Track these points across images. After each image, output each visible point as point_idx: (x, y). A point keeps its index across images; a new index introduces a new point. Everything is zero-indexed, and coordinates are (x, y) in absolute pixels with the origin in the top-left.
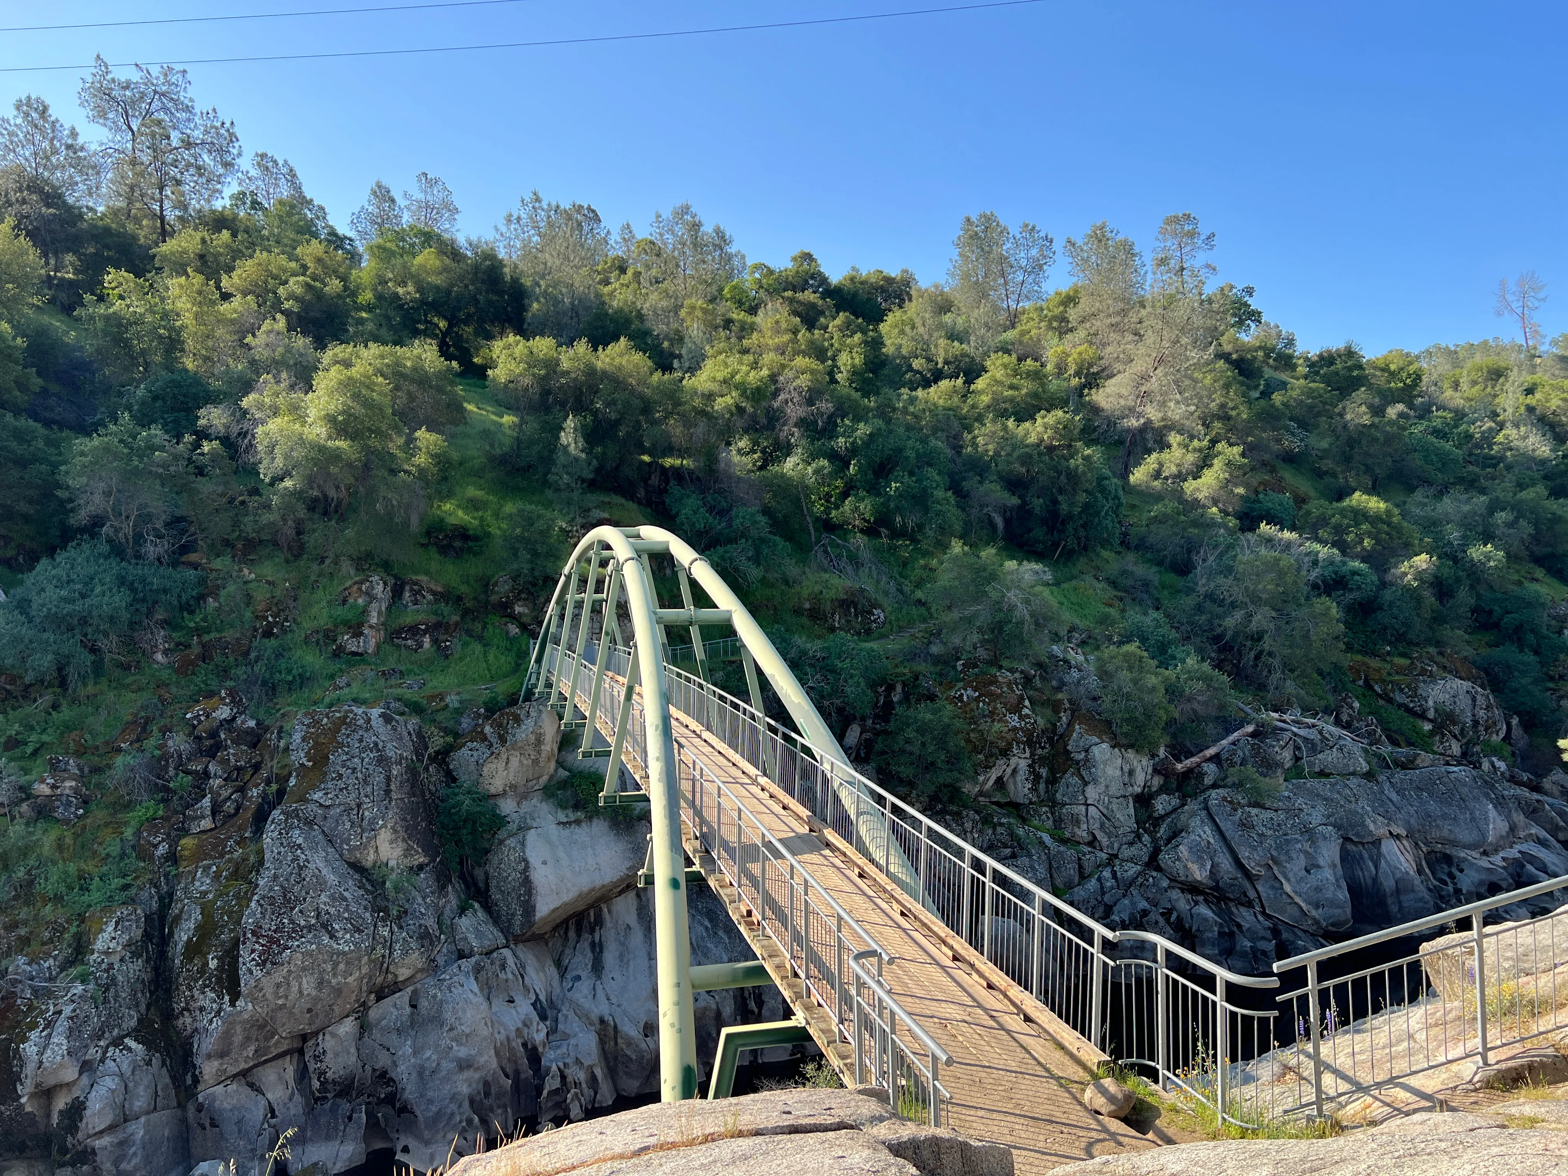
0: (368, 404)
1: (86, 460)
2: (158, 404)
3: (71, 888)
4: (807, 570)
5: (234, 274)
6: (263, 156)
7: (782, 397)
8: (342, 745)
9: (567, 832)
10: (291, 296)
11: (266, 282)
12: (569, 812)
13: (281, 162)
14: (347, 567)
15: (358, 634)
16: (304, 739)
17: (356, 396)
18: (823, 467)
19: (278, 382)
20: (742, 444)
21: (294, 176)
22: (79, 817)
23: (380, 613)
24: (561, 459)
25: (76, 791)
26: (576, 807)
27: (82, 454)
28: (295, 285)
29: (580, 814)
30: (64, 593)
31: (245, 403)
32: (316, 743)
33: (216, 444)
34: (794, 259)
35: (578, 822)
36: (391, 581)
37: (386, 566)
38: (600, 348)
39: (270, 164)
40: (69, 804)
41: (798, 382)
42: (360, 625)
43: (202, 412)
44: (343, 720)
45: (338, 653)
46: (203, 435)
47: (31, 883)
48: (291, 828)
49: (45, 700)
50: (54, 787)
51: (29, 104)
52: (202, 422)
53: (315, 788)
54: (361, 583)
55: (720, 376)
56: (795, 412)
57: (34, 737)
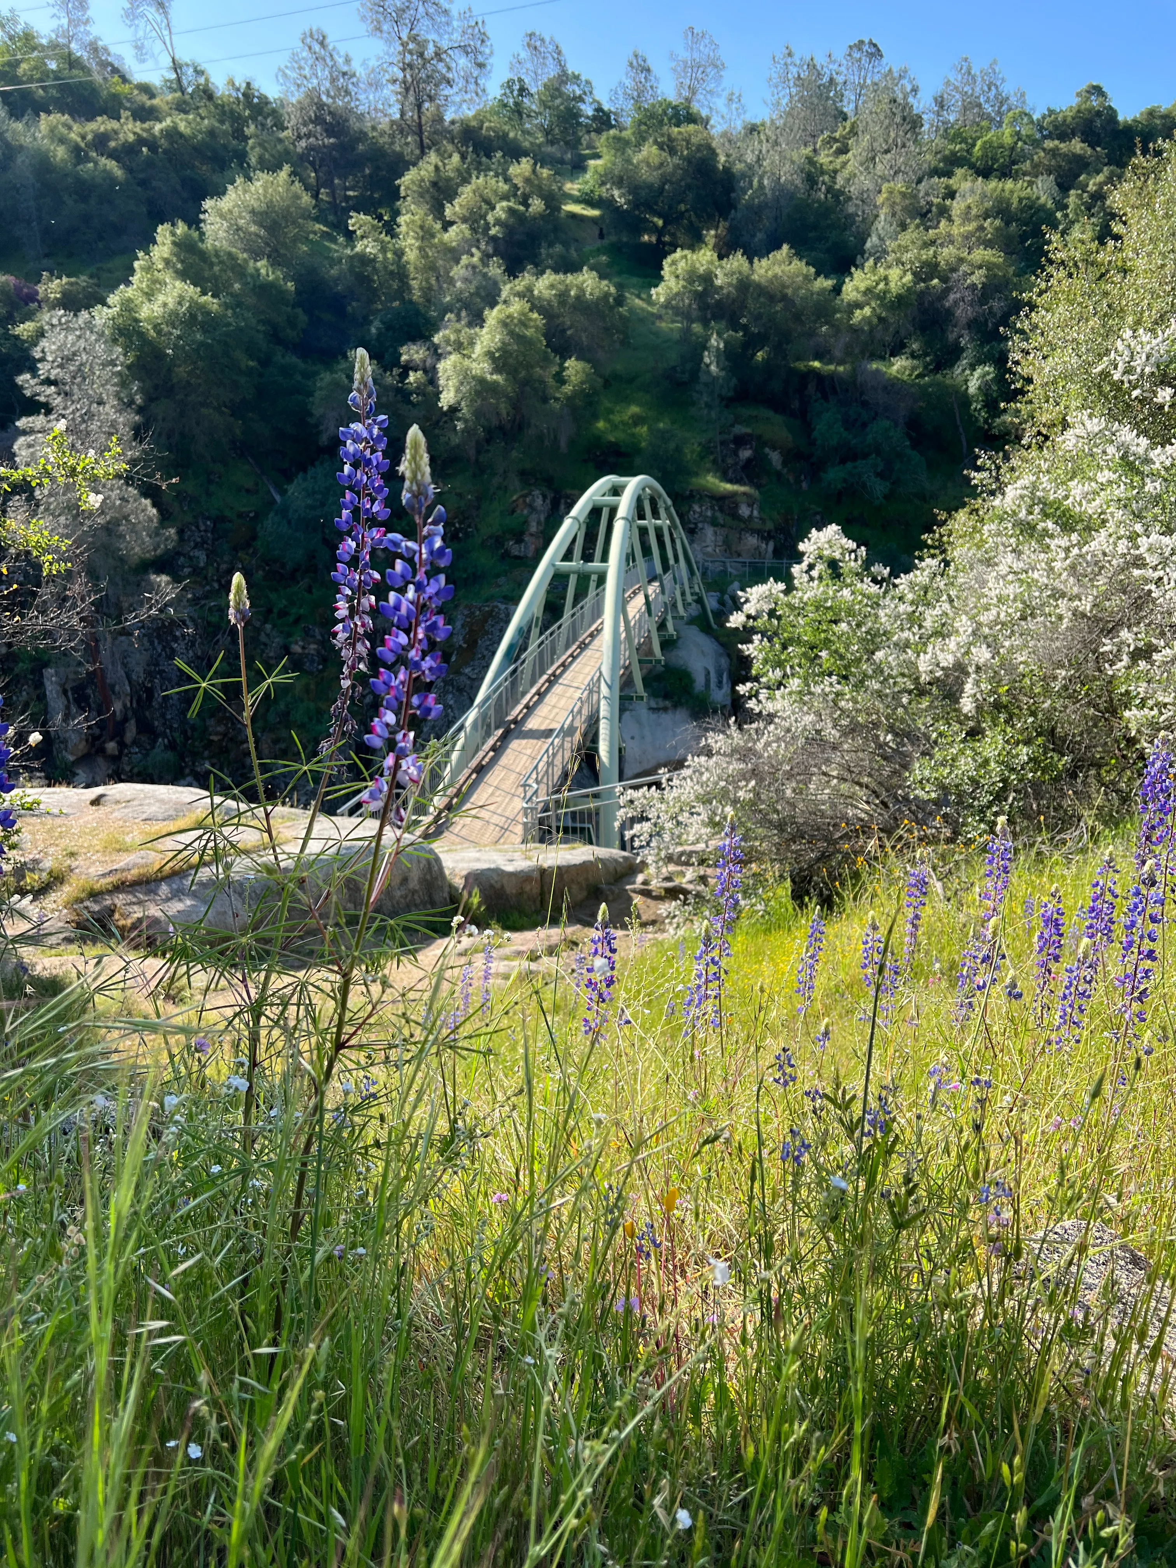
0: (519, 338)
1: (323, 393)
2: (390, 334)
3: (311, 719)
4: (949, 485)
5: (456, 202)
6: (531, 35)
7: (952, 297)
8: (487, 633)
9: (654, 716)
10: (498, 222)
11: (480, 208)
12: (660, 700)
13: (547, 40)
14: (515, 483)
15: (519, 540)
16: (463, 626)
17: (511, 333)
18: (988, 373)
19: (459, 320)
20: (915, 346)
21: (559, 53)
22: (320, 671)
23: (539, 523)
24: (703, 378)
25: (318, 652)
26: (666, 697)
27: (321, 389)
28: (500, 210)
29: (668, 703)
30: (309, 502)
31: (436, 339)
32: (471, 631)
33: (419, 374)
34: (1079, 95)
35: (665, 709)
36: (550, 495)
37: (549, 481)
38: (756, 260)
39: (538, 44)
40: (312, 661)
41: (973, 278)
42: (522, 533)
43: (403, 350)
44: (490, 614)
45: (506, 555)
46: (406, 369)
47: (288, 713)
48: (447, 692)
49: (304, 583)
50: (303, 648)
51: (311, 36)
52: (404, 358)
53: (466, 664)
54: (525, 496)
55: (862, 287)
56: (964, 313)
57: (294, 611)
